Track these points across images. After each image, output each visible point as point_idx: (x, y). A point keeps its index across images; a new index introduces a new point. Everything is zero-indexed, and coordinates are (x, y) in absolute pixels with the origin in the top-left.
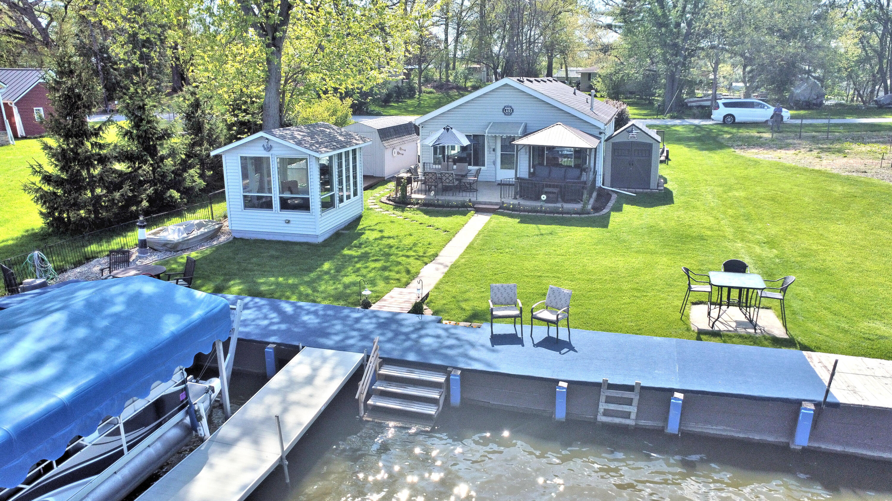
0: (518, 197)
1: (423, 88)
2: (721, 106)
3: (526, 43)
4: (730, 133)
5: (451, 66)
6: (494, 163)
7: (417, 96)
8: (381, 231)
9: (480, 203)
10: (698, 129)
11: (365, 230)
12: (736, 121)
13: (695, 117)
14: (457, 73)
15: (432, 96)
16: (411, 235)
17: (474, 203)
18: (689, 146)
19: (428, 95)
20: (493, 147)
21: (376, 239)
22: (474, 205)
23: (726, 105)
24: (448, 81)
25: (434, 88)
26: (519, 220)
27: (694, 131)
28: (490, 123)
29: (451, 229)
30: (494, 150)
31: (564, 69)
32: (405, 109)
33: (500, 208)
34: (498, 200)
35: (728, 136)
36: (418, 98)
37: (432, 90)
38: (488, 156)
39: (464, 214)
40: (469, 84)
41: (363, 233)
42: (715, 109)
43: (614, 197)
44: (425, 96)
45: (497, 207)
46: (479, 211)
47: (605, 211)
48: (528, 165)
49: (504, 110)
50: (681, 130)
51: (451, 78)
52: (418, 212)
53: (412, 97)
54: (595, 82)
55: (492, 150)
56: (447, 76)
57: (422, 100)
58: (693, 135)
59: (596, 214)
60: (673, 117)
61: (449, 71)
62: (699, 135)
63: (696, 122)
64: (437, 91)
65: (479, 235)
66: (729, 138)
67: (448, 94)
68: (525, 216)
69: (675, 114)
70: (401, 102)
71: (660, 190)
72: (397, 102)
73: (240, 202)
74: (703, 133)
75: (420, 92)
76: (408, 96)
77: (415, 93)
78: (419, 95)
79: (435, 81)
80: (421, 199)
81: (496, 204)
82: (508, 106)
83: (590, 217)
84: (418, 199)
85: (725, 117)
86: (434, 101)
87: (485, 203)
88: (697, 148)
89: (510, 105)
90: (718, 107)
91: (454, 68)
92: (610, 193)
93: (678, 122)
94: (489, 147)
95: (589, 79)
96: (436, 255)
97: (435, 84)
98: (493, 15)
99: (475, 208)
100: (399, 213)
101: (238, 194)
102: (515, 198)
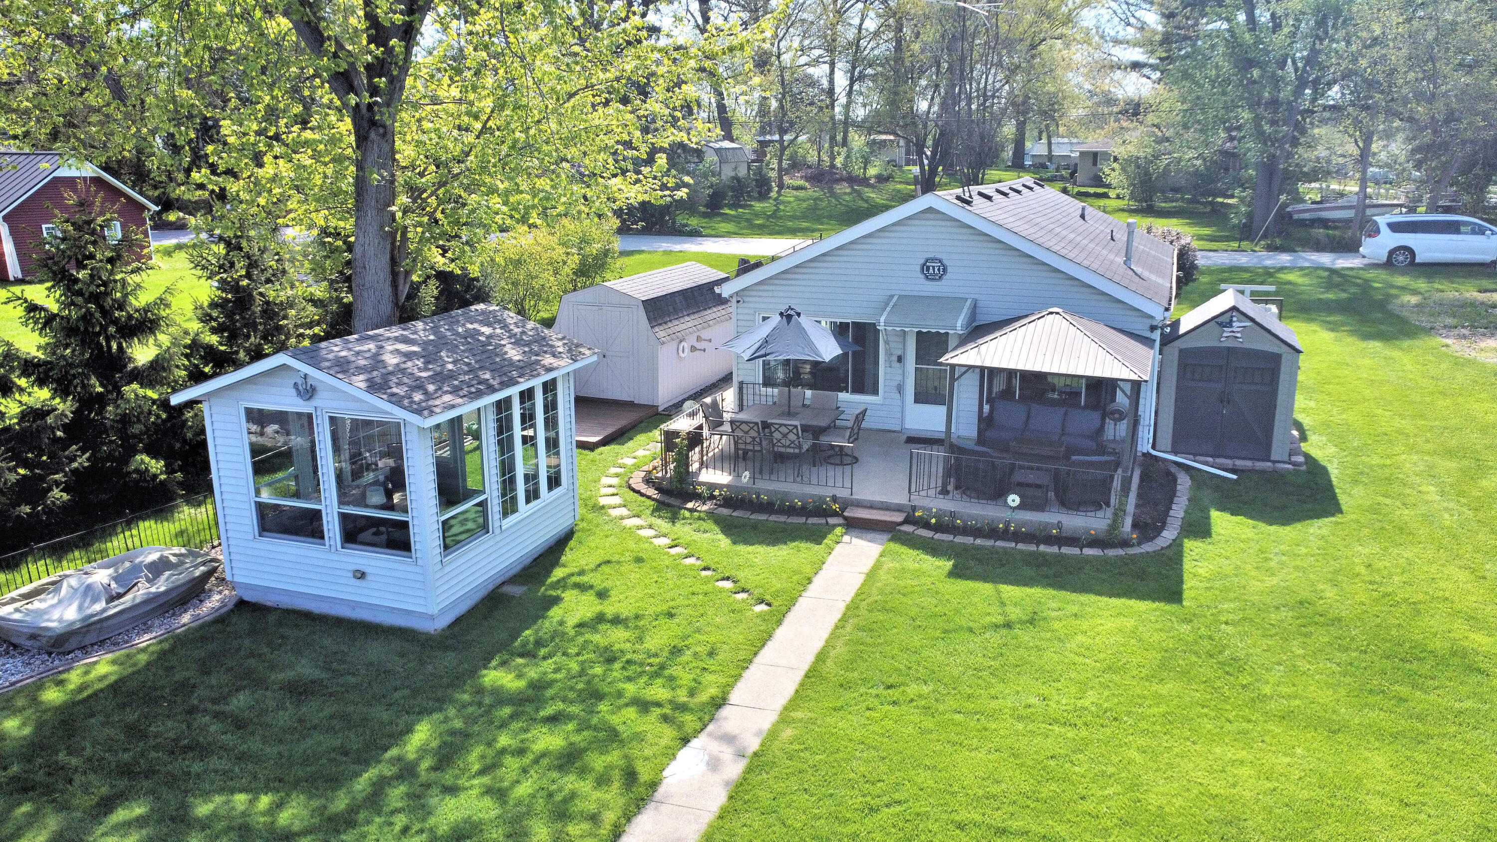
0: (950, 488)
1: (787, 180)
2: (1384, 229)
3: (978, 97)
4: (1415, 292)
5: (839, 138)
6: (900, 389)
7: (774, 194)
8: (602, 595)
9: (860, 504)
10: (1336, 279)
11: (565, 588)
12: (1418, 260)
13: (1319, 247)
14: (849, 152)
15: (801, 194)
16: (671, 615)
17: (846, 504)
18: (1333, 327)
19: (795, 192)
20: (899, 353)
21: (581, 625)
22: (843, 510)
23: (1395, 227)
24: (833, 166)
25: (807, 179)
26: (949, 564)
27: (1329, 285)
28: (892, 296)
29: (776, 595)
30: (900, 359)
31: (1044, 140)
32: (748, 220)
33: (906, 521)
34: (901, 499)
35: (1414, 300)
36: (776, 199)
37: (801, 182)
38: (885, 372)
39: (817, 536)
40: (872, 171)
41: (556, 600)
42: (1370, 236)
43: (1184, 482)
44: (789, 196)
45: (898, 517)
46: (855, 526)
47: (1169, 535)
48: (977, 396)
49: (924, 268)
50: (1300, 281)
51: (839, 161)
52: (710, 525)
53: (763, 196)
54: (1107, 171)
55: (895, 358)
56: (833, 158)
57: (783, 202)
58: (1330, 296)
59: (1147, 547)
60: (1271, 248)
61: (836, 149)
62: (1344, 295)
63: (1325, 259)
64: (813, 186)
65: (844, 619)
66: (1416, 306)
67: (831, 191)
68: (966, 548)
69: (1278, 242)
70: (743, 207)
71: (1294, 464)
72: (735, 206)
73: (250, 518)
74: (1354, 290)
75: (781, 186)
76: (756, 195)
77: (770, 189)
78: (779, 192)
79: (810, 167)
80: (720, 487)
81: (898, 509)
82: (933, 260)
83: (1133, 558)
84: (712, 486)
85: (1391, 253)
86: (805, 205)
87: (871, 506)
88: (1353, 333)
89: (938, 256)
90: (1375, 231)
91: (845, 143)
92: (1174, 469)
93: (1285, 258)
94: (889, 354)
95: (1095, 163)
96: (719, 703)
97: (810, 171)
98: (916, 47)
99: (846, 518)
100: (663, 524)
101: (245, 498)
102: (944, 492)
